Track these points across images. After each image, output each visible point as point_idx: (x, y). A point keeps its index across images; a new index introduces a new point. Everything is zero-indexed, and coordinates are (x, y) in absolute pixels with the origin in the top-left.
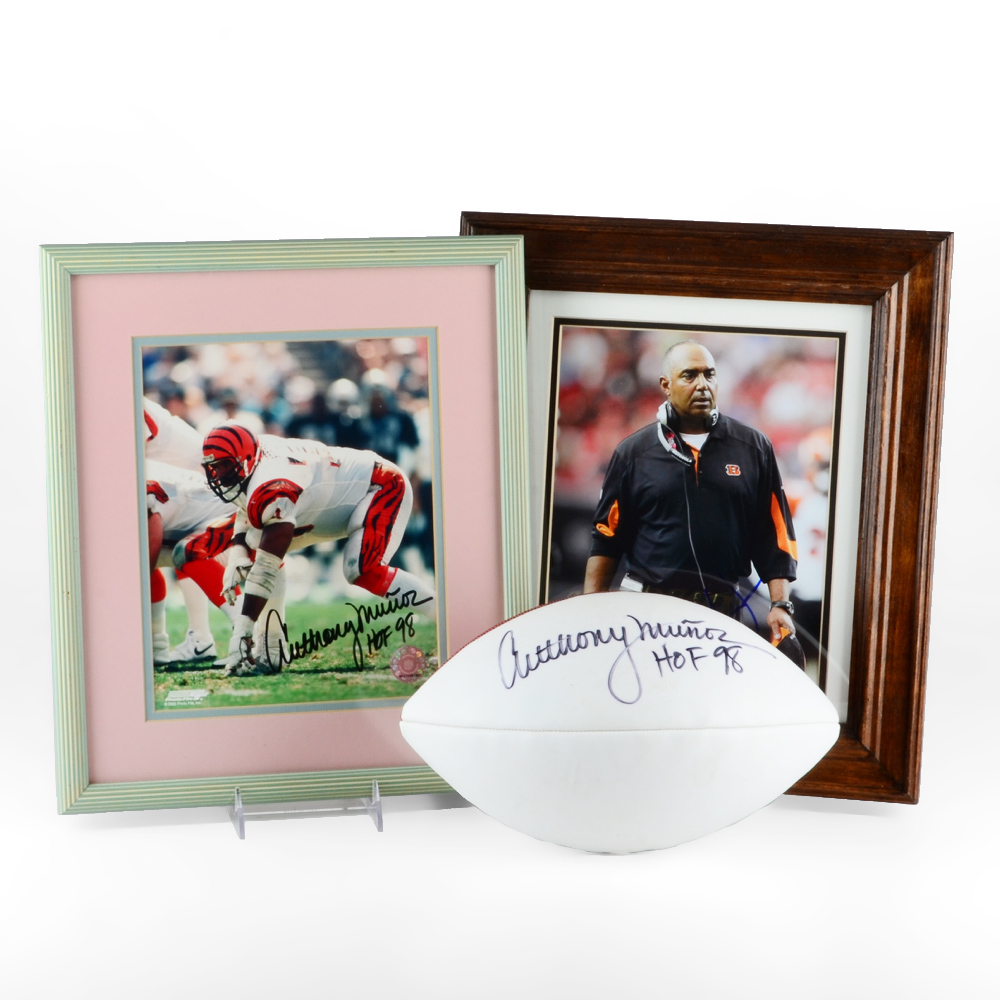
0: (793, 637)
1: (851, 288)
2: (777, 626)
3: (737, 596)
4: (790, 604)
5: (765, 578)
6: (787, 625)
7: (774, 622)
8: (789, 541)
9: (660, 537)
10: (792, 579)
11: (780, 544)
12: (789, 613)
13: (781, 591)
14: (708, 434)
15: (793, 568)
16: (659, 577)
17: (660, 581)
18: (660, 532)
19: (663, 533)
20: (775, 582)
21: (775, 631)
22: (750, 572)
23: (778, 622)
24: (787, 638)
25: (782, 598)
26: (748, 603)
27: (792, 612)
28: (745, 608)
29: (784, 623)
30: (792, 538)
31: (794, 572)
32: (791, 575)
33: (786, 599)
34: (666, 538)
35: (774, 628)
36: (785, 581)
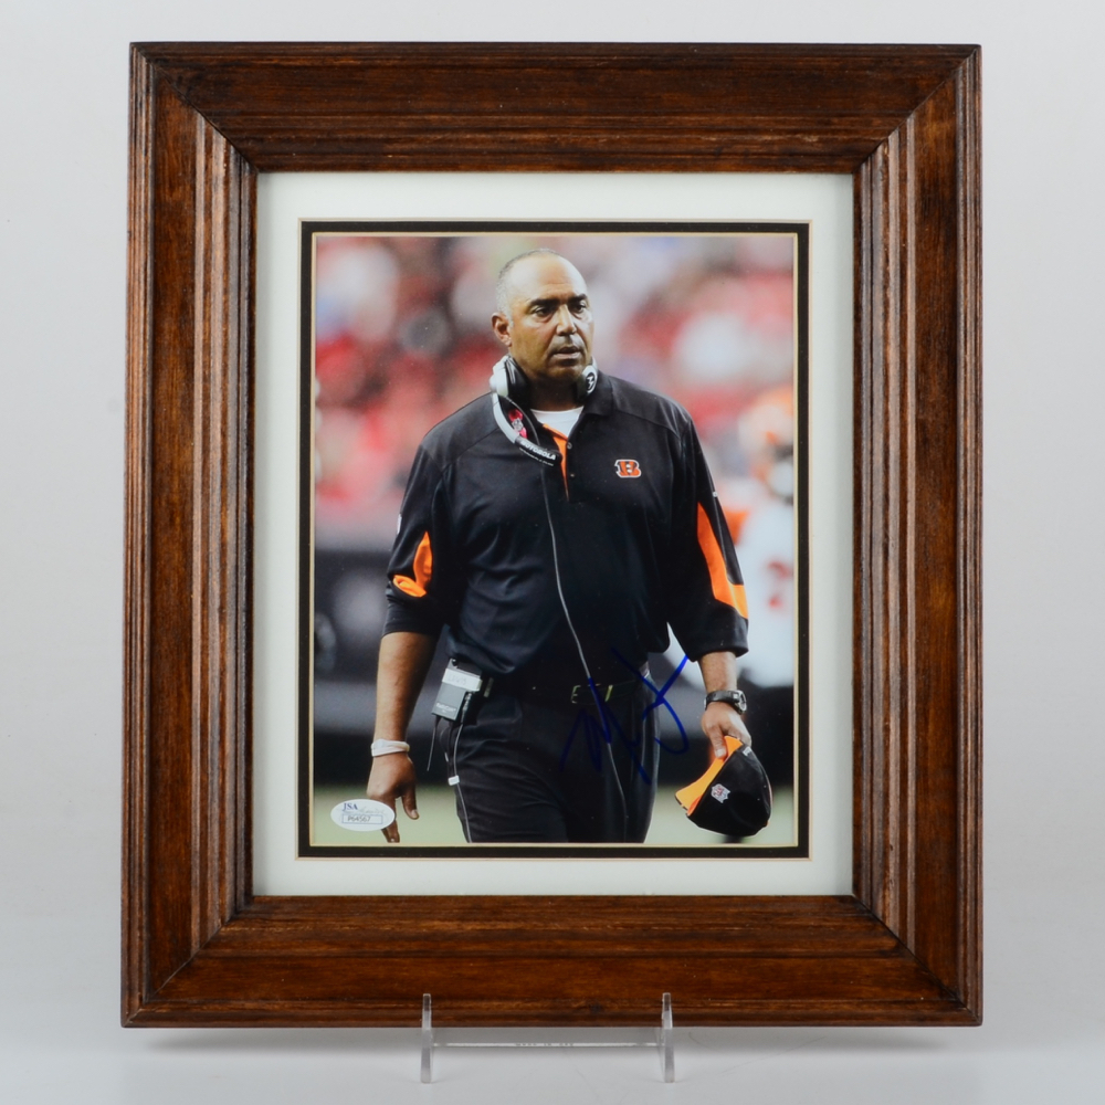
0: (748, 751)
1: (820, 141)
2: (718, 733)
3: (646, 688)
4: (738, 694)
5: (694, 653)
6: (736, 731)
7: (713, 728)
8: (731, 586)
9: (507, 593)
10: (740, 651)
11: (717, 592)
12: (737, 710)
13: (723, 673)
14: (581, 408)
15: (741, 631)
16: (508, 663)
17: (510, 669)
18: (506, 583)
19: (512, 584)
20: (712, 659)
21: (716, 743)
22: (667, 643)
23: (721, 727)
24: (738, 753)
25: (724, 684)
26: (667, 697)
27: (744, 708)
28: (662, 707)
29: (731, 728)
30: (737, 580)
31: (743, 638)
32: (738, 644)
33: (732, 686)
34: (516, 595)
35: (715, 737)
36: (729, 655)
